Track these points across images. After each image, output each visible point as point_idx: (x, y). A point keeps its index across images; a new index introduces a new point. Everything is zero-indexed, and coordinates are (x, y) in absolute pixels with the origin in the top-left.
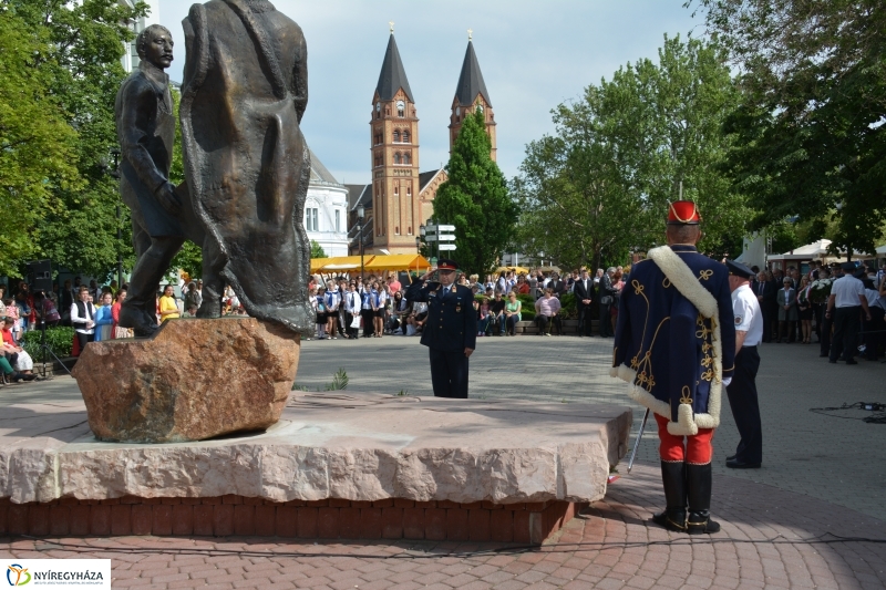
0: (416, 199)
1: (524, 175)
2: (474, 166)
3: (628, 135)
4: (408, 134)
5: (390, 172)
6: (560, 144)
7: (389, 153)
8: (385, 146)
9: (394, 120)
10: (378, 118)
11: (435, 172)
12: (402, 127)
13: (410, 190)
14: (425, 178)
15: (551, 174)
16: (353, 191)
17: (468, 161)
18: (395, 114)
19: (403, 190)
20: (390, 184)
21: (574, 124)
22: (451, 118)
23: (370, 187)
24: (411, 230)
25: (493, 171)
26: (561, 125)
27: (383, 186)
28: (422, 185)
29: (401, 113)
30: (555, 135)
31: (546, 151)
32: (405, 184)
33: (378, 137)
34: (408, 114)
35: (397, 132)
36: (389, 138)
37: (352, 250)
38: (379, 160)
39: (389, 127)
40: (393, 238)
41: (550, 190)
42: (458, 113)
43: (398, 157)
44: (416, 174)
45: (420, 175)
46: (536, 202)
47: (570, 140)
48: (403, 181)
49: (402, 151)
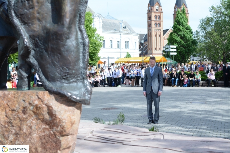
0: (162, 38)
1: (199, 30)
4: (159, 17)
5: (153, 29)
6: (212, 19)
7: (153, 23)
8: (152, 21)
9: (155, 12)
10: (150, 12)
11: (168, 29)
12: (157, 15)
13: (160, 36)
14: (165, 31)
15: (209, 29)
16: (141, 36)
17: (179, 25)
18: (155, 10)
19: (158, 35)
20: (153, 34)
21: (216, 12)
22: (174, 12)
23: (147, 34)
24: (160, 49)
26: (212, 13)
27: (151, 34)
28: (164, 34)
29: (157, 10)
30: (210, 16)
31: (208, 21)
32: (158, 34)
33: (150, 18)
34: (159, 10)
35: (156, 16)
36: (153, 18)
37: (140, 55)
38: (150, 25)
39: (153, 15)
40: (154, 51)
41: (209, 35)
42: (176, 10)
43: (156, 24)
44: (162, 30)
45: (164, 30)
46: (203, 39)
47: (215, 18)
48: (158, 32)
49: (158, 22)
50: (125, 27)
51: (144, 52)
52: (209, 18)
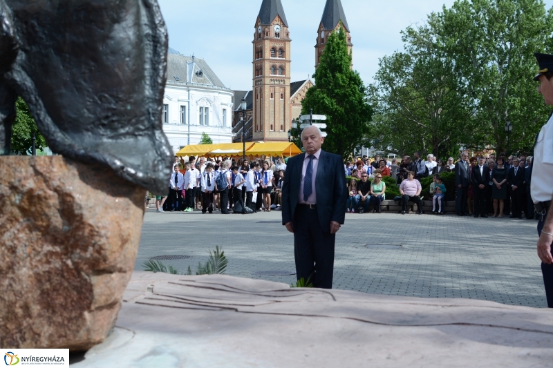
0: (288, 103)
1: (377, 83)
2: (338, 75)
3: (464, 53)
4: (282, 51)
5: (267, 81)
6: (408, 58)
7: (267, 66)
9: (271, 40)
10: (259, 38)
11: (303, 82)
12: (278, 46)
13: (283, 96)
14: (295, 86)
15: (400, 83)
16: (238, 97)
17: (333, 72)
18: (272, 35)
19: (278, 95)
20: (267, 91)
21: (418, 42)
22: (317, 40)
23: (251, 92)
24: (283, 128)
25: (355, 80)
26: (408, 44)
27: (262, 91)
28: (292, 92)
29: (277, 35)
30: (404, 52)
31: (398, 63)
32: (279, 91)
33: (259, 53)
34: (283, 36)
35: (274, 49)
36: (267, 54)
37: (235, 140)
38: (258, 71)
39: (268, 46)
40: (268, 133)
41: (398, 97)
42: (323, 35)
43: (274, 69)
44: (288, 83)
45: (292, 84)
46: (386, 105)
47: (415, 56)
48: (277, 88)
49: (278, 64)
50: (200, 74)
52: (401, 55)
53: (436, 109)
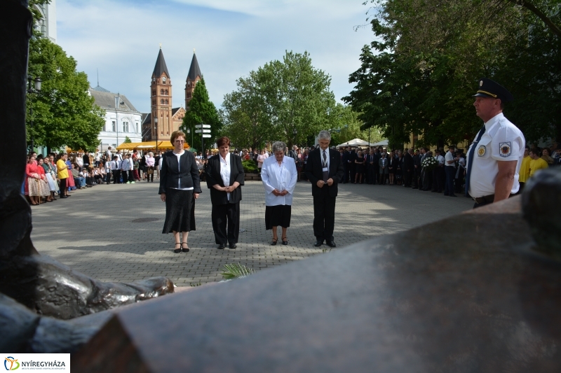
0: (170, 120)
1: (223, 109)
2: (202, 103)
3: (270, 92)
4: (167, 92)
5: (159, 108)
6: (240, 95)
7: (159, 100)
9: (161, 85)
10: (154, 85)
11: (178, 109)
12: (165, 88)
13: (168, 116)
14: (174, 111)
15: (235, 108)
16: (143, 116)
17: (200, 101)
18: (162, 83)
19: (165, 116)
20: (159, 113)
21: (245, 86)
22: (186, 85)
23: (150, 114)
24: (168, 133)
25: (211, 105)
26: (240, 87)
27: (156, 113)
28: (173, 114)
29: (164, 82)
30: (238, 91)
31: (235, 97)
32: (166, 113)
33: (154, 92)
34: (167, 83)
35: (162, 91)
36: (159, 93)
37: (143, 140)
38: (154, 102)
39: (159, 88)
40: (160, 136)
41: (234, 115)
42: (189, 83)
43: (163, 101)
44: (170, 109)
45: (173, 110)
46: (226, 120)
47: (244, 94)
48: (165, 112)
49: (165, 99)
50: (123, 103)
51: (147, 137)
52: (236, 93)
53: (256, 122)
